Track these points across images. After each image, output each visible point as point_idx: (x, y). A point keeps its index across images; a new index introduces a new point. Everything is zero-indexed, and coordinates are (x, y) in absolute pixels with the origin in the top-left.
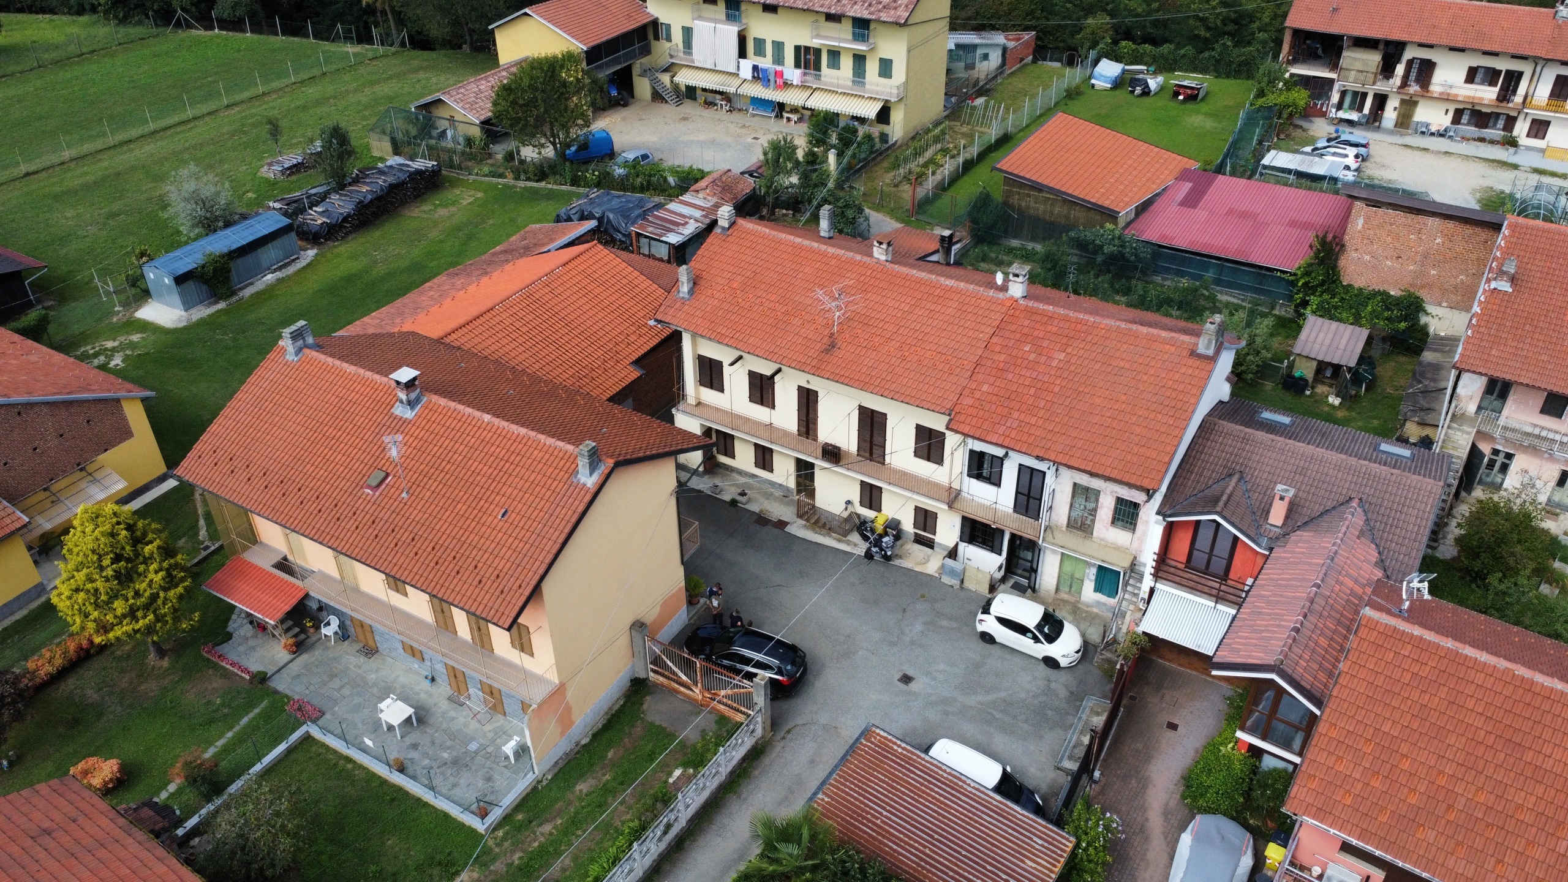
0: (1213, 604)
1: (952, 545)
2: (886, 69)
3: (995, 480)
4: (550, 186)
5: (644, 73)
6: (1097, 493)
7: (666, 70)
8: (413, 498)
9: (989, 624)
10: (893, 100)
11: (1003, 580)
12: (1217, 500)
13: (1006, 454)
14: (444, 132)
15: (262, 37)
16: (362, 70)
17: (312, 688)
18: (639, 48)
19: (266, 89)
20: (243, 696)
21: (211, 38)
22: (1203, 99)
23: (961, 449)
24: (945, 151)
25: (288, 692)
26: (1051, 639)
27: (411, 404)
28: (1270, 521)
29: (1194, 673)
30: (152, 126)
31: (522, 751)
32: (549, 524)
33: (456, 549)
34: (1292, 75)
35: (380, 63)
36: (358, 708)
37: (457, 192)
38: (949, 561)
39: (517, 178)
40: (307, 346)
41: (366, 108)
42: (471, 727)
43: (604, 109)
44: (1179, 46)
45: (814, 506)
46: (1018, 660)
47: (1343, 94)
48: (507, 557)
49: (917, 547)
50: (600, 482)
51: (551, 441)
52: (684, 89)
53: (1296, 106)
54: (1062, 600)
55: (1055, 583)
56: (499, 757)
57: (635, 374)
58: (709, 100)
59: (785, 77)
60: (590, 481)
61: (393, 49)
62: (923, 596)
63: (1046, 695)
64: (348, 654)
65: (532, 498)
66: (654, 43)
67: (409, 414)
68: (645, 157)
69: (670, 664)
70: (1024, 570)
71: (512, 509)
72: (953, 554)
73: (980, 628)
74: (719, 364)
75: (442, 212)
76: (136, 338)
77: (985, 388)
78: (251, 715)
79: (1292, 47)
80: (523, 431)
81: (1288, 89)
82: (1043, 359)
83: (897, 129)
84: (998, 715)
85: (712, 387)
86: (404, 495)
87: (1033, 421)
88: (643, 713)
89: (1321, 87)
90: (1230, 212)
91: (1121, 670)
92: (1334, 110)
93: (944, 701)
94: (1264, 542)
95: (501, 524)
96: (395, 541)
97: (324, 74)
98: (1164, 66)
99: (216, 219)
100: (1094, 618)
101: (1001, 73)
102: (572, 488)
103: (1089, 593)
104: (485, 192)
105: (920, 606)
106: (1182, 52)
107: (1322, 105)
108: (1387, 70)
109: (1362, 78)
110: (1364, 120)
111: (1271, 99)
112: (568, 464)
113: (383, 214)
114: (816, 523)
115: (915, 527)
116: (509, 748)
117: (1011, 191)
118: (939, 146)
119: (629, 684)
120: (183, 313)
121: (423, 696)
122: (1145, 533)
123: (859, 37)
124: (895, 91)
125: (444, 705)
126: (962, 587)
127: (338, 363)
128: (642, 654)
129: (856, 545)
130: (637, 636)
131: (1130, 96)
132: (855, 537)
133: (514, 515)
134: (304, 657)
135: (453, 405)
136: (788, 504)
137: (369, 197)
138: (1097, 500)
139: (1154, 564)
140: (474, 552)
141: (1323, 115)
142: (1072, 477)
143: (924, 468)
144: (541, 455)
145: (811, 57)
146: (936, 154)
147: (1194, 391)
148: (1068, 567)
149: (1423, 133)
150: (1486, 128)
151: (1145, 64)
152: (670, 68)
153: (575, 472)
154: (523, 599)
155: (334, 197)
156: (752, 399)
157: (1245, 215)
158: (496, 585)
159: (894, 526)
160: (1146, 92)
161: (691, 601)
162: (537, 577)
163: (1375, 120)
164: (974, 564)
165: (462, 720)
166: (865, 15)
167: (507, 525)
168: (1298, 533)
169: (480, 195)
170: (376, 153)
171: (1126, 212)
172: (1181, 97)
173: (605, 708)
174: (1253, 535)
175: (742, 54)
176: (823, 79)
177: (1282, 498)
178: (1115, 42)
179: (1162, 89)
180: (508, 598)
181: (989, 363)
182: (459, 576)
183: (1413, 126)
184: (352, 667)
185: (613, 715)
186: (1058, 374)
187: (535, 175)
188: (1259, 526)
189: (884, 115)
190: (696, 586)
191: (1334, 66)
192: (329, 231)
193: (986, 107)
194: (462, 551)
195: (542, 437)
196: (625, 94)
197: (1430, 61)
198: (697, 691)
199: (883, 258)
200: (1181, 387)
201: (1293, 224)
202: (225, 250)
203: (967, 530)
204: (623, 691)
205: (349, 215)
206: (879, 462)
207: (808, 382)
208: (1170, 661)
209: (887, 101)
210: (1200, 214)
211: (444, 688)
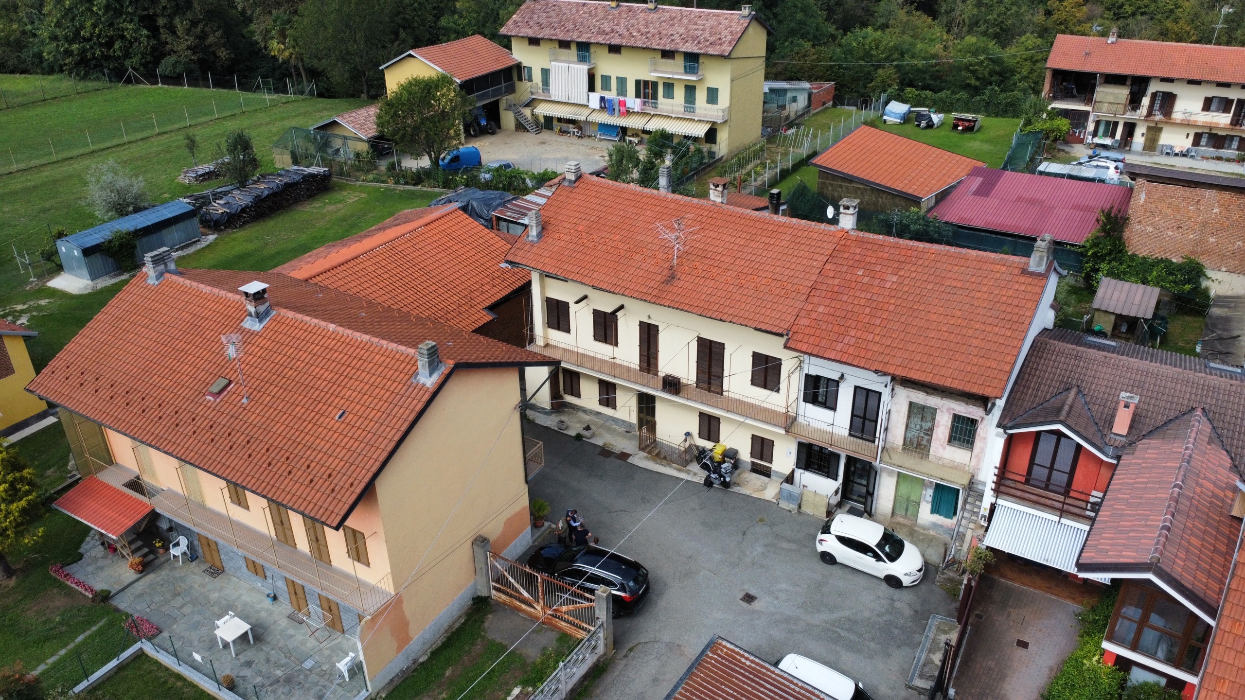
0: (1057, 519)
1: (787, 472)
2: (713, 95)
3: (830, 404)
4: (425, 189)
5: (509, 108)
6: (934, 411)
7: (527, 105)
8: (253, 403)
9: (830, 544)
10: (719, 121)
11: (839, 505)
12: (1059, 411)
13: (842, 377)
14: (338, 150)
15: (197, 89)
16: (275, 110)
17: (153, 607)
18: (506, 86)
19: (193, 122)
20: (83, 614)
21: (155, 89)
22: (978, 130)
23: (797, 374)
24: (763, 165)
25: (130, 611)
26: (893, 558)
27: (260, 317)
28: (1114, 430)
29: (1038, 592)
30: (92, 148)
31: (356, 670)
32: (386, 423)
33: (291, 450)
34: (1052, 108)
35: (291, 106)
36: (196, 626)
37: (345, 193)
38: (786, 486)
39: (397, 183)
40: (169, 272)
41: (275, 135)
42: (309, 645)
43: (475, 136)
44: (953, 93)
45: (655, 440)
46: (860, 579)
47: (1098, 123)
48: (340, 456)
49: (755, 476)
50: (440, 381)
51: (393, 346)
52: (542, 120)
53: (1060, 131)
54: (899, 524)
55: (891, 506)
56: (332, 674)
57: (488, 317)
58: (564, 129)
59: (628, 105)
60: (428, 380)
61: (303, 97)
62: (762, 520)
63: (891, 613)
64: (194, 573)
65: (370, 399)
66: (518, 84)
67: (257, 327)
68: (508, 166)
69: (512, 581)
70: (859, 496)
71: (349, 410)
72: (790, 479)
73: (820, 548)
74: (566, 305)
75: (330, 208)
76: (43, 302)
77: (821, 309)
78: (88, 633)
79: (1052, 86)
80: (366, 337)
81: (1051, 119)
82: (877, 282)
83: (723, 146)
84: (844, 633)
85: (559, 329)
86: (244, 400)
87: (870, 337)
88: (483, 631)
89: (1079, 118)
90: (1019, 199)
91: (968, 587)
92: (1090, 137)
93: (787, 620)
94: (1110, 451)
95: (337, 425)
96: (231, 444)
97: (244, 113)
98: (944, 107)
99: (128, 205)
100: (931, 540)
101: (807, 112)
102: (411, 389)
103: (925, 515)
104: (369, 194)
105: (761, 529)
106: (958, 96)
107: (1080, 133)
108: (1134, 102)
109: (1114, 109)
110: (1117, 145)
111: (1038, 126)
112: (409, 366)
113: (278, 209)
114: (658, 455)
115: (752, 456)
116: (343, 666)
117: (825, 183)
118: (758, 161)
119: (471, 602)
120: (90, 282)
121: (263, 614)
122: (982, 450)
123: (690, 70)
124: (721, 114)
125: (284, 622)
126: (799, 512)
127: (195, 284)
128: (484, 571)
129: (695, 474)
130: (479, 552)
131: (917, 129)
132: (695, 467)
133: (351, 416)
134: (151, 577)
135: (299, 316)
136: (630, 439)
137: (266, 192)
138: (933, 419)
139: (995, 479)
140: (309, 453)
141: (1081, 141)
142: (908, 396)
143: (760, 396)
144: (383, 359)
145: (650, 91)
146: (757, 166)
147: (1029, 305)
148: (904, 490)
149: (1168, 154)
150: (1222, 148)
151: (927, 107)
152: (531, 103)
153: (415, 373)
154: (354, 497)
155: (236, 192)
156: (597, 338)
157: (1032, 202)
158: (327, 484)
159: (731, 455)
160: (930, 125)
161: (535, 525)
162: (370, 475)
163: (1126, 146)
164: (811, 487)
165: (299, 637)
166: (695, 50)
167: (343, 426)
168: (1144, 441)
169: (363, 196)
170: (279, 165)
171: (928, 198)
172: (960, 128)
173: (446, 625)
174: (1098, 443)
175: (592, 88)
176: (659, 106)
177: (1127, 406)
178: (902, 90)
179: (942, 124)
180: (339, 497)
181: (824, 287)
182: (291, 476)
183: (1159, 149)
184: (196, 586)
185: (453, 633)
186: (893, 294)
187: (412, 179)
188: (1104, 436)
189: (711, 136)
190: (540, 509)
191: (1089, 101)
192: (228, 220)
193: (797, 135)
194: (296, 452)
195: (384, 343)
196: (493, 123)
197: (1171, 93)
198: (539, 608)
199: (719, 200)
200: (1016, 302)
201: (1076, 207)
202: (132, 229)
203: (804, 456)
204: (466, 608)
205: (247, 207)
206: (717, 393)
207: (649, 317)
208: (1012, 580)
209: (714, 123)
210: (992, 201)
211: (285, 606)
